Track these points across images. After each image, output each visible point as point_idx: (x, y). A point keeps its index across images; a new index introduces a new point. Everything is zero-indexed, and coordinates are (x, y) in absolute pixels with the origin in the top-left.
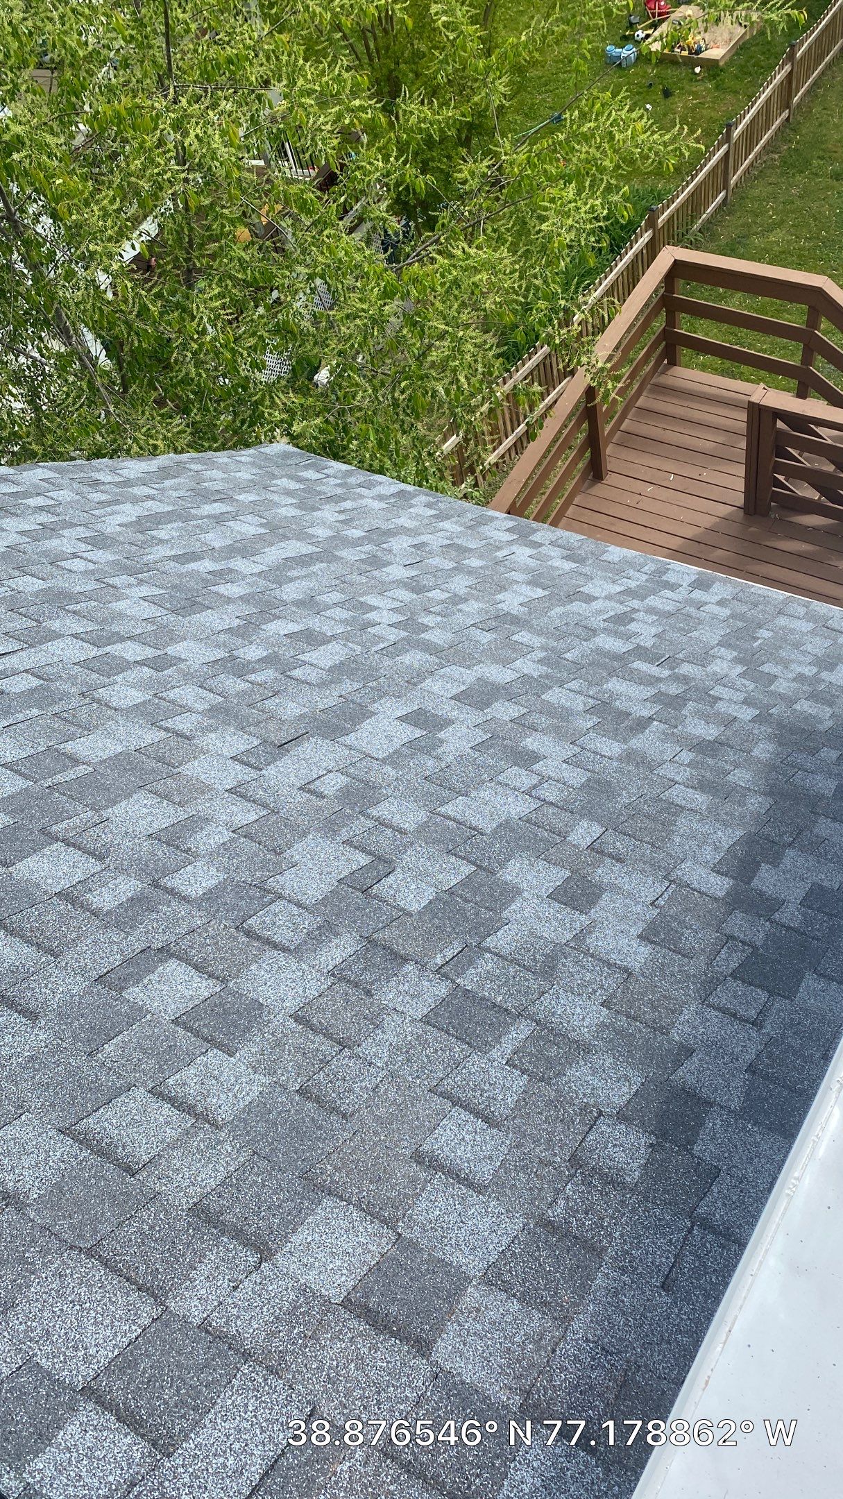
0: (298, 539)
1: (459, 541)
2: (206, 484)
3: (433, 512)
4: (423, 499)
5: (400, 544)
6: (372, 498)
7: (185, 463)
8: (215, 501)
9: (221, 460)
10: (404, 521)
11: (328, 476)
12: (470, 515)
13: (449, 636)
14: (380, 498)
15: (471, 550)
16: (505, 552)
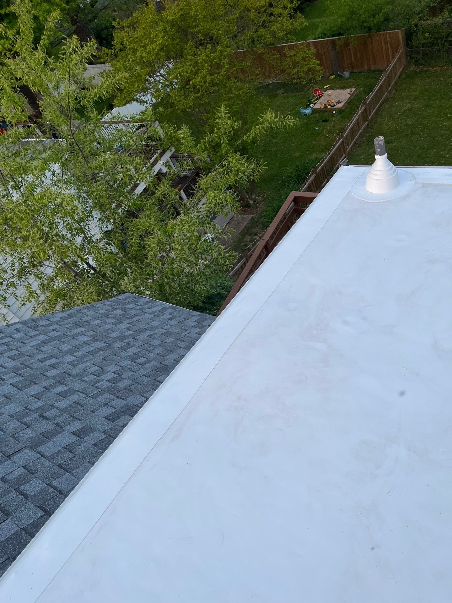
0: (101, 341)
1: (171, 330)
2: (83, 319)
3: (171, 316)
4: (170, 311)
5: (144, 336)
6: (149, 313)
7: (81, 310)
8: (81, 327)
9: (98, 306)
10: (155, 323)
11: (138, 305)
12: (184, 316)
13: (130, 382)
14: (152, 313)
15: (172, 333)
16: (187, 332)
